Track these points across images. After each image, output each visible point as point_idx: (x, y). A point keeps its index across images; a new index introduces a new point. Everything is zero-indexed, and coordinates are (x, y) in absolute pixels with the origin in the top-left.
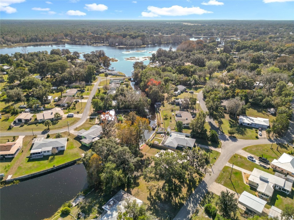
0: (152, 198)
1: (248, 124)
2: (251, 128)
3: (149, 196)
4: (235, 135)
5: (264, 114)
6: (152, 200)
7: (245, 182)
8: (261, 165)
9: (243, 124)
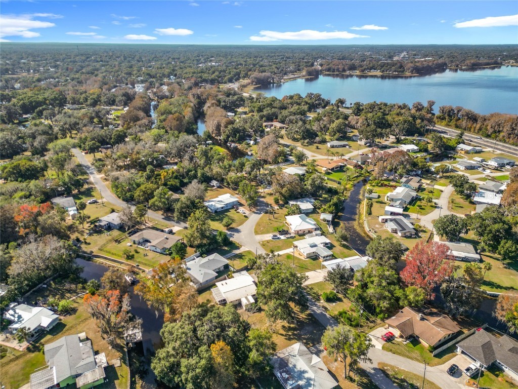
0: (290, 335)
1: (222, 208)
2: (228, 210)
3: (285, 337)
4: (231, 226)
5: (212, 190)
6: (292, 337)
7: (304, 259)
8: (288, 238)
9: (218, 211)
